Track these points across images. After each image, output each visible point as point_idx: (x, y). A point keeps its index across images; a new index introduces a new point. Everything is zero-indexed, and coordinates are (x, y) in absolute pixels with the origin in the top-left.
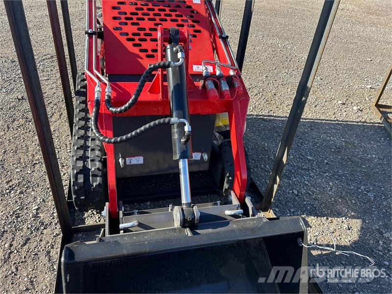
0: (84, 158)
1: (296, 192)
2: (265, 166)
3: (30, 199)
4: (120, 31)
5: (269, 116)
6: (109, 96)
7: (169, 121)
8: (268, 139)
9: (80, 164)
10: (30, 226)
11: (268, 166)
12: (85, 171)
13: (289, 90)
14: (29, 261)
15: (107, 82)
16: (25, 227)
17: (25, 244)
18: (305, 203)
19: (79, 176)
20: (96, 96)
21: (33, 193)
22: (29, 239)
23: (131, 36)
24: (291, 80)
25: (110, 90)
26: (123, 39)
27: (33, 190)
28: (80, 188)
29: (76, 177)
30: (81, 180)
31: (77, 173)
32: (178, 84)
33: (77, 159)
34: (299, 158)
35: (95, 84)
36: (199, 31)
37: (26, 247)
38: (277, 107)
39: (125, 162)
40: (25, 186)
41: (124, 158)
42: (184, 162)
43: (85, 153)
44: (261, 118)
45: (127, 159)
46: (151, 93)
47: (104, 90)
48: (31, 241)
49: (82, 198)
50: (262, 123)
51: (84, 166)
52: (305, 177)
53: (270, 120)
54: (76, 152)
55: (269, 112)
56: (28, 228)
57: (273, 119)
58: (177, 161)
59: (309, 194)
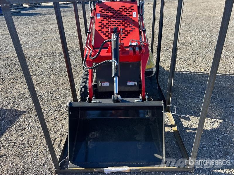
0: (85, 82)
1: (188, 106)
2: (175, 94)
3: (66, 101)
4: (101, 31)
5: (187, 72)
6: (91, 54)
7: (109, 61)
8: (182, 82)
9: (84, 84)
10: (65, 109)
11: (177, 94)
12: (85, 87)
13: (204, 59)
14: (63, 120)
15: (91, 49)
16: (63, 109)
17: (62, 115)
18: (191, 110)
19: (83, 88)
20: (86, 54)
21: (68, 99)
22: (64, 114)
23: (105, 33)
24: (208, 54)
25: (92, 52)
26: (101, 34)
27: (68, 98)
28: (83, 93)
29: (82, 89)
30: (83, 89)
31: (82, 87)
32: (115, 48)
33: (83, 82)
34: (196, 91)
35: (87, 50)
36: (134, 29)
37: (62, 116)
38: (193, 67)
39: (101, 85)
40: (65, 96)
41: (101, 83)
42: (116, 78)
43: (86, 80)
44: (181, 73)
45: (102, 83)
46: (107, 53)
47: (89, 52)
48: (65, 114)
49: (83, 97)
50: (181, 75)
51: (85, 85)
52: (196, 100)
53: (186, 74)
54: (83, 80)
55: (187, 70)
56: (64, 110)
57: (188, 73)
58: (114, 77)
59: (196, 107)
